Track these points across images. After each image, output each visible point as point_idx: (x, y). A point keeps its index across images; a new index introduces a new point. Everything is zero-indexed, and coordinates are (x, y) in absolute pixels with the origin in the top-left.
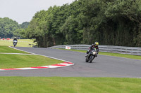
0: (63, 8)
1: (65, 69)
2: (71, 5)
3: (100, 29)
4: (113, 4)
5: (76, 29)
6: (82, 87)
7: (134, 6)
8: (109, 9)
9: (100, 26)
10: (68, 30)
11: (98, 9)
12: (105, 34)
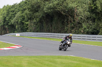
0: (13, 6)
1: (16, 50)
2: (20, 4)
4: (50, 3)
5: (24, 21)
7: (65, 4)
8: (47, 7)
9: (41, 19)
10: (17, 22)
11: (39, 7)
12: (44, 25)
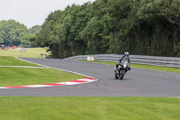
0: (84, 7)
2: (94, 3)
3: (131, 35)
4: (148, 2)
5: (101, 35)
6: (107, 109)
7: (174, 5)
8: (142, 9)
